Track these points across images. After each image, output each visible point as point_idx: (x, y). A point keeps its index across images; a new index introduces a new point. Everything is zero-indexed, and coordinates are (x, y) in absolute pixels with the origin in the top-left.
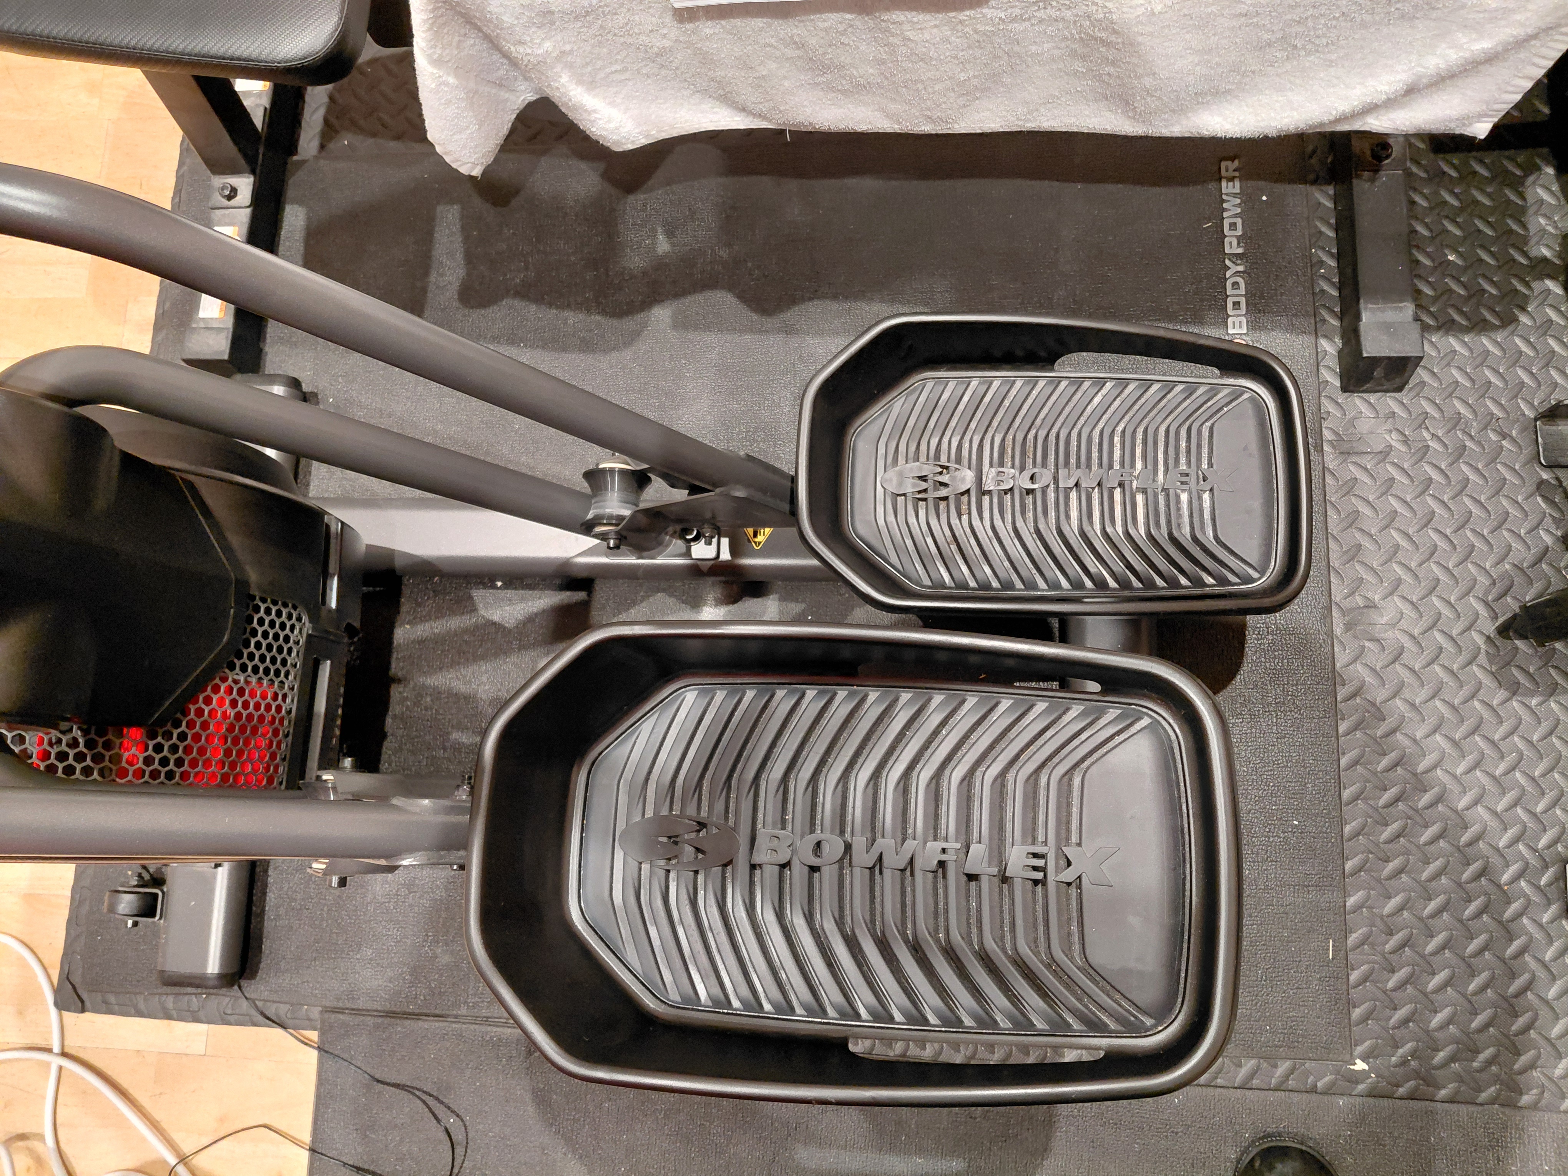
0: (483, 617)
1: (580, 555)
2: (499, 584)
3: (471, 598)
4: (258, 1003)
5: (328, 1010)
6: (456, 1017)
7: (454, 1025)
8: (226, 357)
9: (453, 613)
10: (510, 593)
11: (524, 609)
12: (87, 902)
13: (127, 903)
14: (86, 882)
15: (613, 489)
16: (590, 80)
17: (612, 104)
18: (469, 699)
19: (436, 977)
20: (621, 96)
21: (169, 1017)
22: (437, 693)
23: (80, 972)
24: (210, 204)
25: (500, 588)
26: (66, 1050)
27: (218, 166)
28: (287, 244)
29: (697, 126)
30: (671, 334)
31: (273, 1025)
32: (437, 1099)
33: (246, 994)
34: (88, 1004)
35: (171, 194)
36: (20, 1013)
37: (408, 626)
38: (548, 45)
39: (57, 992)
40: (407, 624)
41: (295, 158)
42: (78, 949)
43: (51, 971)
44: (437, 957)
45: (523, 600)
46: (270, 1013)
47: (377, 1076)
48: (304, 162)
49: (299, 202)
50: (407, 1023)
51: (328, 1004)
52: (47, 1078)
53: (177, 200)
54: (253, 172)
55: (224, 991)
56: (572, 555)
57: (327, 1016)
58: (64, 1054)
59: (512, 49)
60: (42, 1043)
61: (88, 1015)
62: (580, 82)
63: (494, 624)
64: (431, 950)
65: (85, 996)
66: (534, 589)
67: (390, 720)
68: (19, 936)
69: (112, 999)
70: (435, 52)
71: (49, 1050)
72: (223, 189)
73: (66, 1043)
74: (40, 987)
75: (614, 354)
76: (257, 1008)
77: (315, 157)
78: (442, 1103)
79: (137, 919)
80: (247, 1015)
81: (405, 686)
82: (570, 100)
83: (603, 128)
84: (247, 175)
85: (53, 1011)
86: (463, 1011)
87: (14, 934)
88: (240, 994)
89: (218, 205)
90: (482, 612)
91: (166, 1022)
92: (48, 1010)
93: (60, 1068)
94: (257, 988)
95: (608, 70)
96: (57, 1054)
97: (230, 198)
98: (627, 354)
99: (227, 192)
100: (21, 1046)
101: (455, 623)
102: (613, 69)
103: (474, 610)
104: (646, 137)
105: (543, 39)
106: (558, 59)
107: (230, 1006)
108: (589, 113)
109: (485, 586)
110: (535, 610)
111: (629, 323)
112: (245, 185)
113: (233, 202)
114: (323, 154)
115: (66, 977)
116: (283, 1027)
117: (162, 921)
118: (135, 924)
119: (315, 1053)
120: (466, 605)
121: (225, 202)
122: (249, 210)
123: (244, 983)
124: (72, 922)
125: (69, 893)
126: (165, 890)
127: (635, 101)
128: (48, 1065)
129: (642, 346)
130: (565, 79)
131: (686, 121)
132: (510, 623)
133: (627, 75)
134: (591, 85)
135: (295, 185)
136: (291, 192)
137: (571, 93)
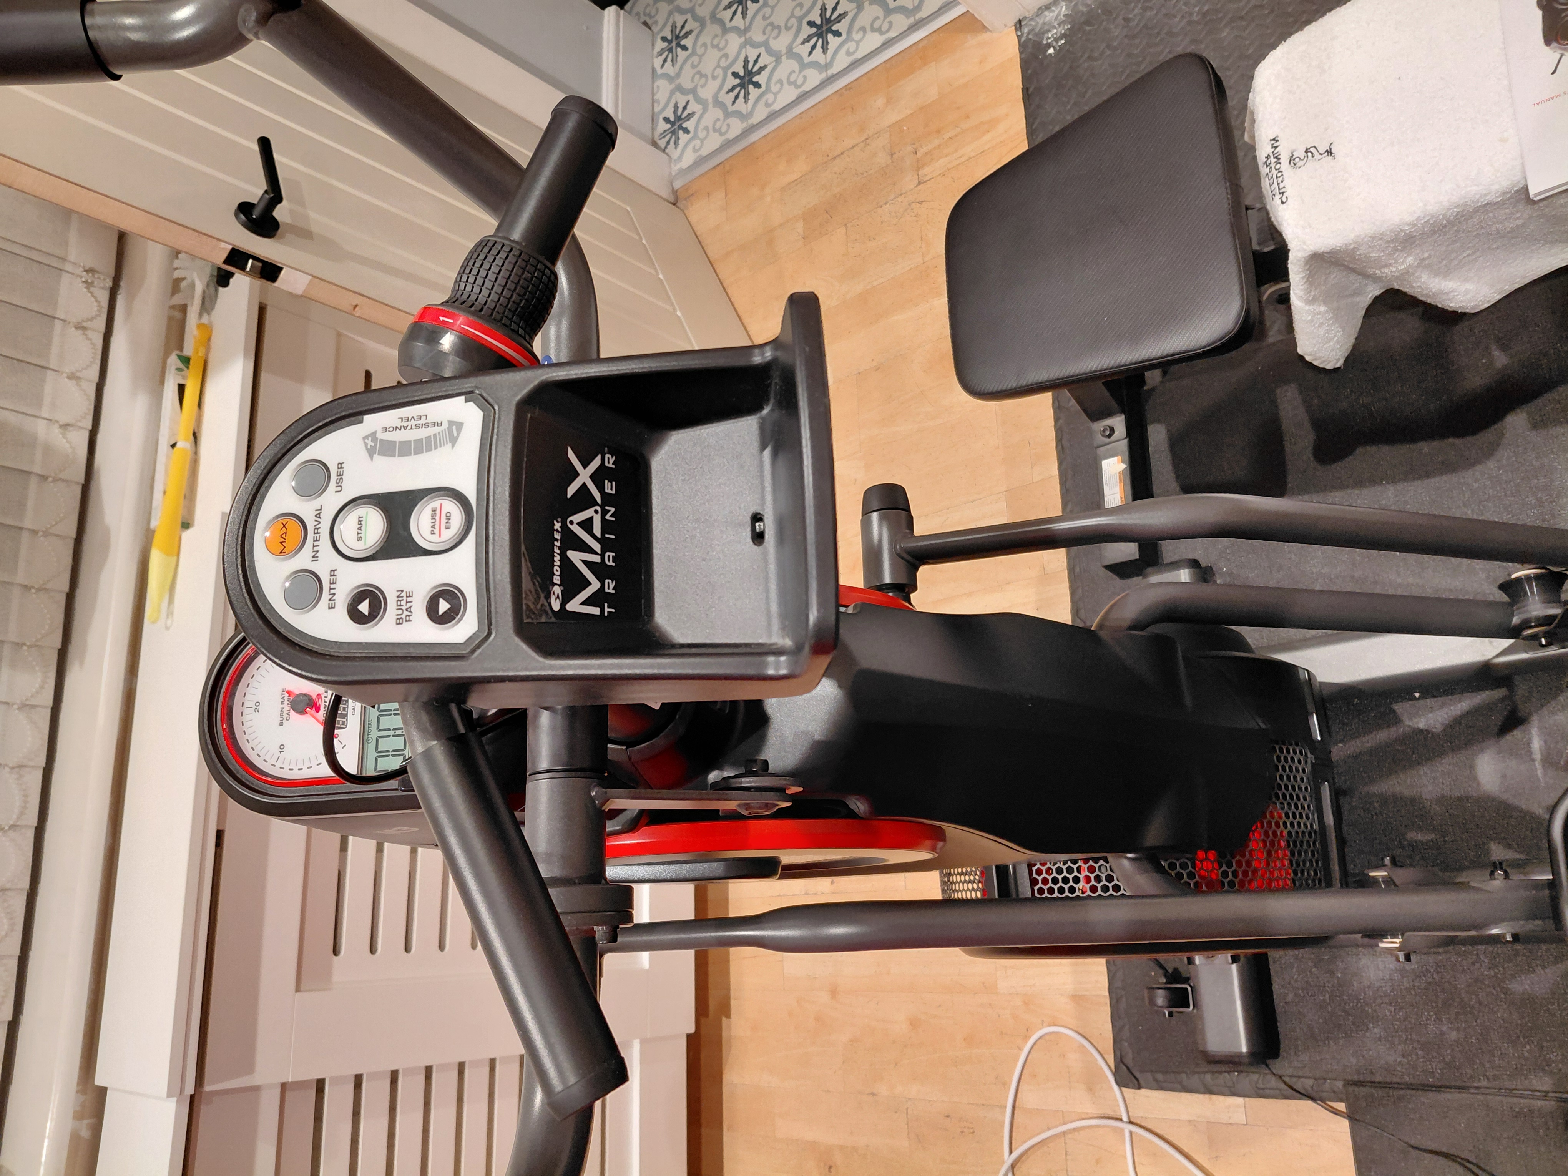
0: (1409, 726)
1: (1498, 656)
2: (1417, 695)
3: (1394, 712)
4: (1284, 1078)
5: (1349, 1083)
6: (1477, 1088)
7: (1479, 1097)
8: (1137, 556)
9: (1379, 727)
10: (1429, 702)
11: (1447, 713)
12: (1124, 999)
13: (1161, 998)
14: (1119, 984)
15: (1532, 592)
16: (1446, 269)
17: (1466, 280)
18: (1413, 802)
19: (1449, 1052)
20: (1473, 271)
21: (1211, 1092)
22: (1385, 800)
23: (1131, 1056)
24: (1095, 445)
25: (1419, 698)
26: (1132, 1120)
27: (1096, 415)
28: (1157, 456)
29: (1549, 268)
30: (1533, 436)
31: (1304, 1097)
32: (1478, 1166)
33: (1274, 1071)
34: (1142, 1082)
35: (1054, 444)
36: (1090, 1090)
37: (1341, 745)
38: (1410, 260)
39: (1116, 1074)
40: (1340, 742)
41: (1145, 388)
42: (1124, 1038)
43: (1106, 1057)
44: (1444, 1034)
45: (1442, 706)
46: (1298, 1086)
47: (1412, 1143)
48: (1153, 389)
49: (1159, 421)
50: (1431, 1095)
51: (1350, 1078)
52: (1124, 1143)
53: (1060, 447)
54: (1123, 411)
55: (1253, 1069)
56: (1490, 657)
57: (1351, 1089)
58: (1131, 1122)
59: (1377, 272)
60: (1112, 1114)
61: (1143, 1091)
62: (1437, 274)
63: (1421, 731)
64: (1436, 1028)
65: (1138, 1075)
66: (1452, 694)
67: (1345, 828)
68: (1076, 1029)
69: (1160, 1077)
70: (1310, 296)
71: (1121, 1120)
72: (1104, 431)
73: (1131, 1114)
74: (1102, 1069)
75: (1479, 467)
76: (1285, 1083)
77: (1162, 382)
78: (1484, 1170)
79: (1171, 1009)
80: (1277, 1089)
81: (1352, 797)
82: (1432, 291)
83: (1461, 301)
84: (1118, 415)
85: (1115, 1087)
86: (1484, 1083)
87: (1071, 1027)
88: (1268, 1071)
89: (1101, 444)
90: (1408, 722)
91: (1207, 1096)
92: (1111, 1088)
93: (1131, 1133)
94: (1280, 1066)
95: (1460, 257)
96: (1127, 1122)
97: (1109, 436)
98: (1491, 464)
99: (1108, 433)
100: (1095, 1116)
101: (1382, 736)
102: (1465, 255)
103: (1398, 721)
104: (1500, 293)
105: (1405, 257)
106: (1418, 266)
107: (1260, 1081)
108: (1447, 294)
109: (1403, 699)
110: (1458, 713)
111: (1486, 436)
112: (1118, 423)
113: (1113, 438)
114: (1167, 377)
115: (1120, 1060)
116: (1313, 1099)
117: (1195, 1011)
118: (1171, 1014)
119: (1346, 1123)
120: (1391, 718)
121: (1107, 440)
122: (1126, 441)
123: (1270, 1062)
124: (1114, 1017)
125: (1107, 993)
126: (1192, 984)
127: (1486, 270)
128: (1122, 1131)
129: (1504, 454)
130: (1424, 277)
131: (1537, 268)
132: (1438, 728)
133: (1478, 254)
134: (1446, 272)
135: (1150, 408)
136: (1149, 416)
137: (1431, 286)
